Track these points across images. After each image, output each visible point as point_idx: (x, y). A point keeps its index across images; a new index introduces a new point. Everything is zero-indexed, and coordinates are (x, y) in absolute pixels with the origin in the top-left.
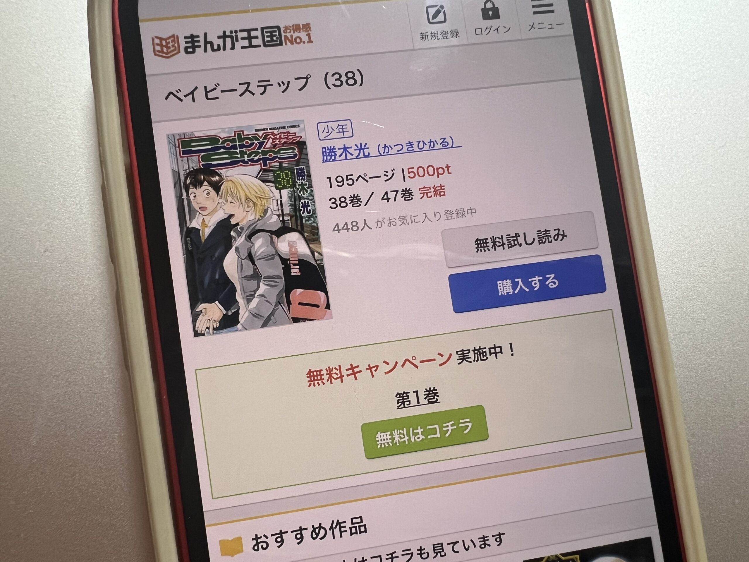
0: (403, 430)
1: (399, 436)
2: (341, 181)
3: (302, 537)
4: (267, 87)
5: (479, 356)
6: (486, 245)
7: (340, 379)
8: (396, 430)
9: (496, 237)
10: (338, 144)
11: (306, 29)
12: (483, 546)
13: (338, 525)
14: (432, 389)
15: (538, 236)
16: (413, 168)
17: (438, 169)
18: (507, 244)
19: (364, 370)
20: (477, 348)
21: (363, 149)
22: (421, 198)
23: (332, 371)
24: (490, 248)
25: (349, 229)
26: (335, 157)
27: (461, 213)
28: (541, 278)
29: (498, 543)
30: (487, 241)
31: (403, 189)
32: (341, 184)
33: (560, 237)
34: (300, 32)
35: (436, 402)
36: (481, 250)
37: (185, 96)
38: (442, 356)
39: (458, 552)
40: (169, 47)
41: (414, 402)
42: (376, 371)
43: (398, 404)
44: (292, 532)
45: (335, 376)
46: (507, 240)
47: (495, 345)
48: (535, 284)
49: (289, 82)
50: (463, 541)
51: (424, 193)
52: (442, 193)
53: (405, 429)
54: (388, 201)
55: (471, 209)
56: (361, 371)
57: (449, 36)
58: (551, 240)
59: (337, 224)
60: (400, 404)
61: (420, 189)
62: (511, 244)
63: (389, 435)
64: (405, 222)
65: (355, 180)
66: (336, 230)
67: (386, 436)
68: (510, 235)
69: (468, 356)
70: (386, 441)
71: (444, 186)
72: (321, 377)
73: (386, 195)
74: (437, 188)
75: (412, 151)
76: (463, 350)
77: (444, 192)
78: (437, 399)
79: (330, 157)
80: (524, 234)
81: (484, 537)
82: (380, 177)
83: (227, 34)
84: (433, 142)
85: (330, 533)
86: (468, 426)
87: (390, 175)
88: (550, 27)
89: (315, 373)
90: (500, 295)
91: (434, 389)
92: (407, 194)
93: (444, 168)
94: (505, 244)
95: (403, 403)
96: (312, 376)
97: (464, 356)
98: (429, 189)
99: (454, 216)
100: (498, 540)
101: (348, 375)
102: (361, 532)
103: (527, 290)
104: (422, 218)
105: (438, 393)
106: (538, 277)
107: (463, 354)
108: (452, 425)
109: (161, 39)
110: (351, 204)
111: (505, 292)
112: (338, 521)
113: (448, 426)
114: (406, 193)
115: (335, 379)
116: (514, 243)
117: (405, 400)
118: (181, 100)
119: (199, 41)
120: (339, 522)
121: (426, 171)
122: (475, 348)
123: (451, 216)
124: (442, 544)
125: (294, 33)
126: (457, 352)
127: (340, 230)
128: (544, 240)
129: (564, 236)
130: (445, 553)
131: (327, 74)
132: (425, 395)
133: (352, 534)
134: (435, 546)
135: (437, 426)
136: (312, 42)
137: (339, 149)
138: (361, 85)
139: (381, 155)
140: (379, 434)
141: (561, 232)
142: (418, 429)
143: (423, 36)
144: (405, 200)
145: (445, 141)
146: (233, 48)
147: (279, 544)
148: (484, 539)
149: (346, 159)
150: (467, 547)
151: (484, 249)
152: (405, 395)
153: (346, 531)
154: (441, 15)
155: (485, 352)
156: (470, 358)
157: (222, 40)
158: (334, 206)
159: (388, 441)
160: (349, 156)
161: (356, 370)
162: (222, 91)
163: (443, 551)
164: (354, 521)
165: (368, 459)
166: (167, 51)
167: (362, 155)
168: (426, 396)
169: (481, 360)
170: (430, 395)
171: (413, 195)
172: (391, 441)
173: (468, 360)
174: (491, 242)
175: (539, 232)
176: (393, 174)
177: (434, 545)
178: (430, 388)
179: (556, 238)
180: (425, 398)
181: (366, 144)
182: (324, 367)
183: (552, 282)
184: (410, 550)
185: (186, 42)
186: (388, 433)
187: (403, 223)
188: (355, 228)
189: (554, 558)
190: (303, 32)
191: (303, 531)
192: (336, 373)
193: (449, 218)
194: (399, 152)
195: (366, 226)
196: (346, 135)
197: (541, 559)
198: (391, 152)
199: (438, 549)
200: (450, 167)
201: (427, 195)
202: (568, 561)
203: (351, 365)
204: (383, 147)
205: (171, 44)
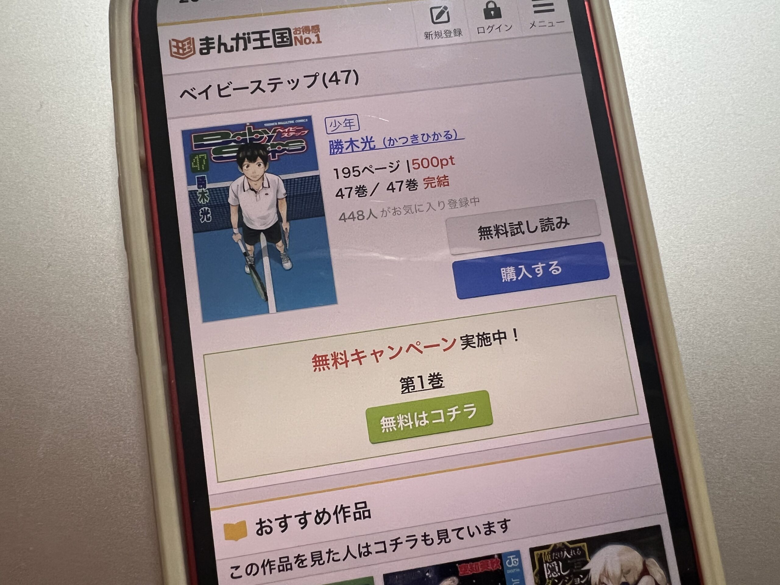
0: (408, 416)
1: (403, 420)
2: (348, 172)
3: (306, 522)
4: (277, 85)
5: (483, 341)
6: (490, 233)
7: (345, 364)
8: (400, 415)
9: (499, 225)
10: (345, 138)
11: (315, 30)
12: (488, 533)
13: (342, 510)
14: (436, 374)
15: (541, 224)
16: (418, 159)
17: (441, 160)
18: (510, 231)
19: (369, 355)
20: (481, 333)
21: (369, 142)
22: (426, 188)
23: (337, 356)
24: (493, 236)
25: (355, 218)
26: (342, 150)
27: (465, 203)
28: (544, 265)
29: (504, 530)
30: (491, 229)
31: (408, 180)
32: (347, 175)
33: (563, 225)
34: (309, 33)
35: (440, 387)
36: (484, 238)
37: (199, 94)
38: (446, 341)
39: (462, 539)
40: (185, 50)
41: (418, 386)
42: (380, 356)
43: (402, 389)
44: (296, 516)
45: (341, 361)
46: (510, 228)
47: (498, 331)
48: (539, 270)
49: (298, 80)
50: (468, 527)
51: (428, 184)
52: (446, 184)
53: (409, 414)
54: (393, 192)
55: (474, 199)
56: (365, 356)
57: (452, 35)
58: (554, 228)
59: (344, 214)
60: (404, 389)
61: (424, 179)
62: (514, 232)
63: (394, 420)
64: (410, 211)
65: (361, 172)
66: (343, 220)
67: (391, 420)
68: (513, 223)
69: (472, 341)
70: (390, 426)
71: (447, 177)
72: (326, 363)
73: (391, 186)
74: (442, 179)
75: (417, 144)
76: (467, 336)
77: (448, 182)
78: (441, 384)
79: (337, 150)
80: (527, 222)
81: (489, 524)
82: (385, 168)
83: (240, 36)
84: (437, 135)
85: (333, 517)
86: (472, 411)
87: (395, 166)
88: (551, 24)
89: (320, 358)
90: (503, 281)
91: (438, 374)
92: (412, 184)
93: (448, 159)
94: (508, 232)
95: (408, 388)
96: (317, 361)
97: (468, 342)
98: (433, 179)
99: (458, 205)
100: (504, 526)
101: (353, 360)
102: (364, 517)
103: (531, 276)
104: (425, 207)
105: (442, 378)
106: (541, 264)
108: (456, 410)
109: (178, 42)
110: (357, 194)
111: (509, 279)
112: (342, 505)
113: (452, 411)
114: (410, 184)
115: (341, 364)
116: (517, 230)
117: (409, 385)
118: (195, 98)
119: (213, 43)
120: (344, 506)
121: (430, 163)
122: (479, 333)
123: (455, 205)
124: (446, 530)
125: (303, 34)
126: (461, 337)
127: (346, 219)
128: (546, 228)
129: (567, 224)
130: (450, 540)
132: (429, 380)
133: (356, 519)
134: (440, 532)
135: (441, 411)
136: (321, 42)
137: (345, 142)
139: (386, 148)
140: (384, 418)
141: (564, 220)
142: (422, 414)
143: (427, 35)
144: (410, 190)
145: (448, 133)
146: (245, 49)
147: (283, 529)
148: (489, 526)
149: (353, 151)
150: (472, 534)
151: (488, 237)
152: (409, 380)
153: (350, 516)
154: (445, 15)
155: (489, 337)
156: (474, 343)
157: (235, 42)
159: (392, 426)
160: (355, 149)
161: (361, 355)
162: (234, 89)
163: (448, 537)
164: (358, 506)
165: (372, 443)
166: (183, 52)
167: (368, 148)
168: (430, 381)
169: (485, 345)
170: (434, 380)
171: (417, 186)
172: (395, 425)
173: (471, 345)
174: (495, 230)
175: (541, 220)
176: (398, 165)
177: (438, 531)
178: (434, 373)
179: (559, 226)
180: (430, 383)
181: (372, 137)
182: (329, 353)
183: (555, 269)
184: (415, 536)
185: (201, 44)
186: (392, 418)
187: (408, 212)
188: (361, 217)
189: (561, 545)
190: (312, 33)
191: (307, 516)
192: (341, 358)
193: (453, 207)
194: (404, 145)
195: (371, 215)
196: (353, 128)
197: (547, 547)
198: (396, 144)
199: (443, 535)
200: (453, 158)
201: (431, 185)
202: (575, 549)
203: (356, 350)
204: (388, 140)
205: (187, 46)
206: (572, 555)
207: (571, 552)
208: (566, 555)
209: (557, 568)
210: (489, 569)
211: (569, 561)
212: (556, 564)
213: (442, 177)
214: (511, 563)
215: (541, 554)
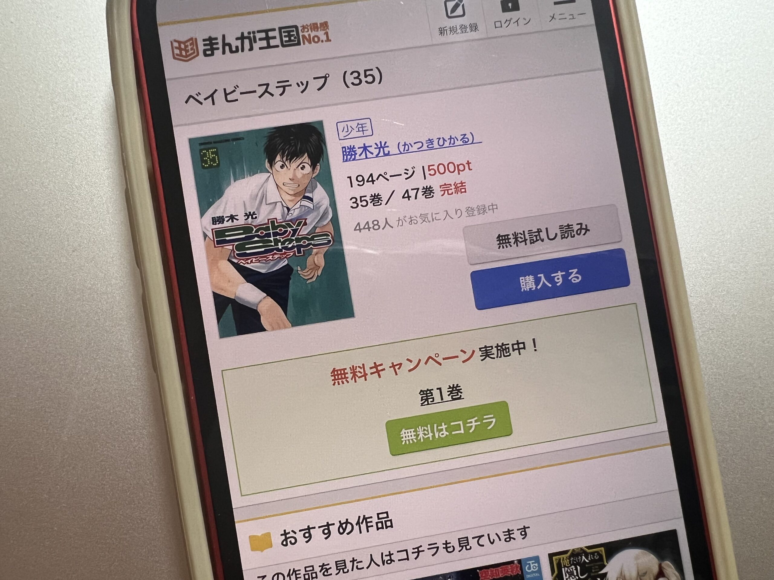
0: (427, 427)
1: (423, 432)
2: (361, 181)
3: (329, 532)
4: (286, 88)
5: (502, 352)
6: (508, 241)
7: (363, 378)
8: (420, 427)
9: (518, 233)
10: (358, 143)
11: (324, 27)
12: (508, 540)
13: (365, 521)
14: (455, 386)
15: (561, 231)
16: (433, 165)
17: (458, 166)
18: (529, 239)
19: (387, 368)
20: (500, 344)
21: (383, 148)
22: (442, 195)
23: (356, 369)
24: (512, 244)
25: (371, 228)
26: (355, 157)
27: (482, 210)
28: (564, 273)
29: (523, 537)
30: (509, 237)
31: (424, 187)
32: (361, 183)
33: (583, 231)
34: (317, 31)
35: (459, 398)
36: (503, 246)
37: (205, 99)
38: (465, 352)
39: (483, 546)
40: (188, 51)
41: (437, 399)
42: (399, 369)
43: (422, 401)
44: (319, 527)
45: (359, 375)
46: (529, 236)
47: (517, 341)
48: (558, 279)
49: (307, 82)
50: (488, 535)
51: (445, 191)
52: (463, 190)
53: (429, 426)
54: (409, 200)
55: (492, 205)
56: (384, 369)
57: (468, 30)
58: (574, 235)
59: (359, 224)
60: (424, 401)
61: (441, 186)
62: (533, 240)
63: (414, 432)
64: (426, 220)
66: (358, 230)
67: (411, 432)
68: (532, 230)
69: (491, 352)
70: (410, 438)
71: (465, 183)
72: (345, 376)
73: (406, 194)
74: (459, 185)
75: (432, 148)
76: (486, 347)
77: (465, 189)
78: (461, 396)
79: (350, 157)
80: (547, 229)
81: (509, 531)
82: (401, 175)
83: (245, 35)
84: (453, 138)
85: (356, 528)
86: (492, 422)
87: (410, 173)
88: (571, 17)
89: (339, 372)
90: (522, 290)
91: (457, 386)
92: (428, 191)
93: (465, 164)
94: (527, 240)
95: (427, 400)
96: (336, 375)
97: (487, 353)
98: (450, 186)
99: (476, 213)
100: (523, 533)
101: (372, 373)
102: (387, 527)
103: (550, 286)
104: (442, 215)
105: (461, 389)
106: (561, 272)
107: (486, 350)
108: (476, 421)
109: (179, 42)
110: (372, 203)
111: (528, 288)
112: (364, 516)
113: (471, 422)
114: (426, 191)
115: (359, 377)
116: (536, 238)
117: (429, 397)
118: (201, 103)
119: (217, 43)
120: (366, 517)
121: (446, 168)
122: (498, 344)
123: (472, 212)
124: (467, 538)
125: (312, 31)
126: (480, 349)
127: (362, 229)
128: (566, 235)
129: (587, 230)
130: (471, 547)
131: (345, 72)
132: (448, 391)
133: (378, 529)
134: (461, 540)
135: (461, 423)
136: (330, 41)
137: (359, 148)
138: (380, 83)
139: (401, 153)
140: (404, 431)
141: (584, 227)
142: (442, 426)
143: (442, 31)
144: (426, 198)
145: (465, 137)
146: (251, 49)
147: (307, 539)
148: (509, 533)
149: (367, 158)
150: (492, 541)
151: (506, 246)
152: (428, 392)
153: (372, 526)
154: (460, 9)
155: (508, 348)
156: (493, 354)
157: (240, 41)
158: (355, 205)
159: (411, 438)
160: (369, 155)
161: (380, 368)
162: (241, 93)
163: (468, 545)
164: (381, 516)
165: (393, 455)
166: (186, 54)
167: (382, 154)
168: (449, 393)
169: (504, 356)
170: (453, 392)
171: (434, 193)
172: (415, 437)
173: (490, 356)
174: (513, 238)
175: (561, 227)
176: (414, 171)
177: (459, 539)
178: (453, 385)
179: (579, 233)
180: (449, 395)
181: (386, 143)
182: (348, 367)
183: (575, 277)
184: (436, 544)
185: (205, 45)
186: (413, 430)
188: (376, 227)
189: (579, 551)
190: (321, 30)
191: (330, 527)
192: (359, 372)
193: (470, 215)
194: (419, 150)
195: (387, 224)
196: (366, 133)
197: (565, 552)
198: (411, 149)
199: (464, 543)
200: (470, 163)
201: (448, 192)
202: (593, 553)
203: (375, 363)
204: (403, 145)
205: (190, 47)
206: (589, 559)
207: (589, 557)
208: (584, 559)
209: (575, 571)
210: (509, 574)
211: (587, 566)
212: (574, 568)
213: (459, 184)
214: (530, 569)
215: (560, 559)
